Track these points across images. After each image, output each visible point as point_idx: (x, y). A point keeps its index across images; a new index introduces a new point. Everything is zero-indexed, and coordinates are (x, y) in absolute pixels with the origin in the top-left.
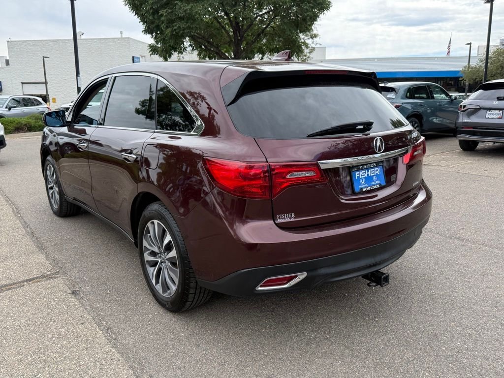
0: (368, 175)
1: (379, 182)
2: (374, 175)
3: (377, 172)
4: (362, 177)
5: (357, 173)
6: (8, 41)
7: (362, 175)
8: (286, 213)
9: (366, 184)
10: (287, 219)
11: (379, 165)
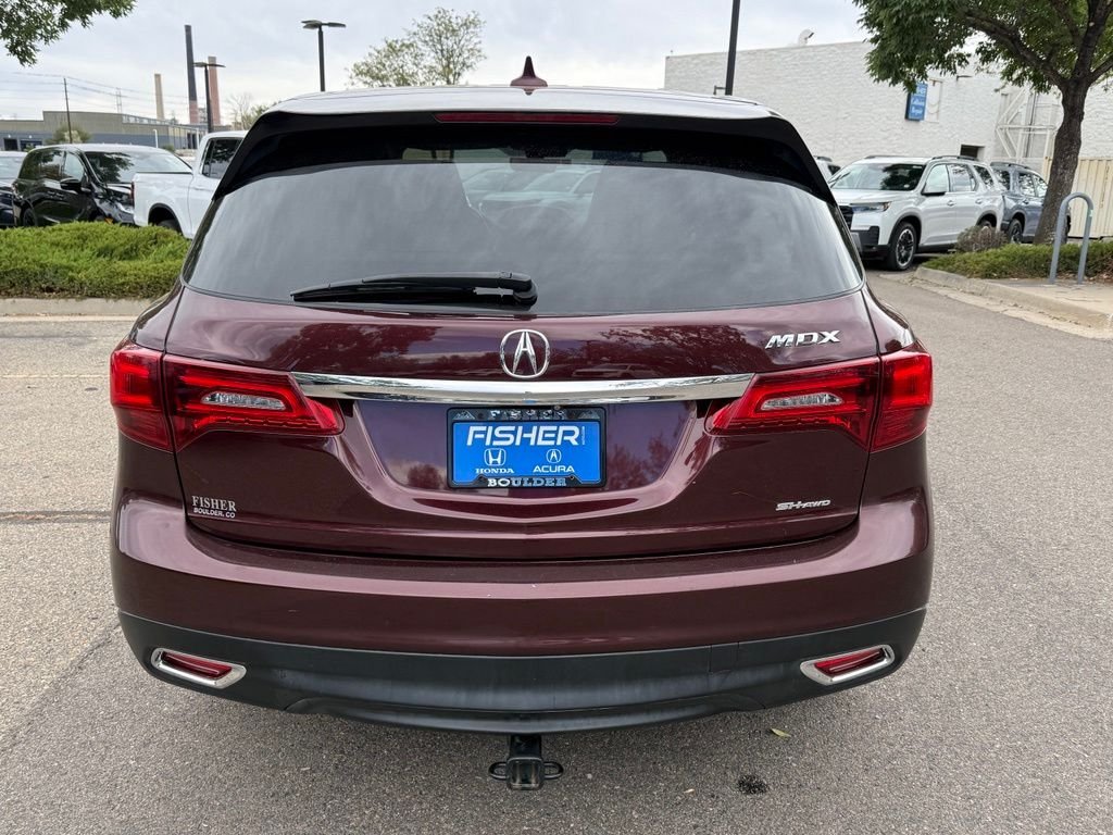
0: (525, 441)
1: (571, 469)
2: (555, 446)
3: (573, 440)
4: (495, 443)
5: (473, 429)
6: (668, 58)
7: (494, 438)
8: (220, 498)
9: (506, 467)
10: (215, 513)
11: (585, 416)
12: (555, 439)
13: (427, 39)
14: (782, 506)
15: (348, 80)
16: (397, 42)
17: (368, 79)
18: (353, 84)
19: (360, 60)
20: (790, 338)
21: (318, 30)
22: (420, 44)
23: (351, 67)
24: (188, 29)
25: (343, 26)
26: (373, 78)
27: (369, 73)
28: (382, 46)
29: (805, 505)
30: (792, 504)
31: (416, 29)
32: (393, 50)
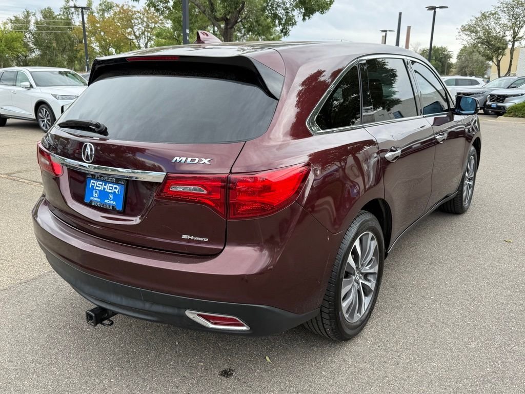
0: (104, 189)
1: (114, 203)
2: (111, 193)
3: (116, 191)
5: (92, 181)
7: (97, 186)
9: (98, 198)
11: (120, 182)
12: (112, 190)
13: (505, 9)
14: (184, 237)
15: (457, 34)
16: (487, 12)
17: (469, 33)
18: (460, 35)
19: (465, 23)
20: (184, 159)
21: (433, 11)
22: (499, 13)
23: (460, 27)
24: (400, 14)
25: (447, 7)
26: (470, 32)
27: (469, 29)
28: (479, 15)
29: (196, 238)
30: (189, 237)
31: (499, 5)
32: (484, 16)
